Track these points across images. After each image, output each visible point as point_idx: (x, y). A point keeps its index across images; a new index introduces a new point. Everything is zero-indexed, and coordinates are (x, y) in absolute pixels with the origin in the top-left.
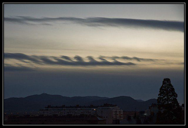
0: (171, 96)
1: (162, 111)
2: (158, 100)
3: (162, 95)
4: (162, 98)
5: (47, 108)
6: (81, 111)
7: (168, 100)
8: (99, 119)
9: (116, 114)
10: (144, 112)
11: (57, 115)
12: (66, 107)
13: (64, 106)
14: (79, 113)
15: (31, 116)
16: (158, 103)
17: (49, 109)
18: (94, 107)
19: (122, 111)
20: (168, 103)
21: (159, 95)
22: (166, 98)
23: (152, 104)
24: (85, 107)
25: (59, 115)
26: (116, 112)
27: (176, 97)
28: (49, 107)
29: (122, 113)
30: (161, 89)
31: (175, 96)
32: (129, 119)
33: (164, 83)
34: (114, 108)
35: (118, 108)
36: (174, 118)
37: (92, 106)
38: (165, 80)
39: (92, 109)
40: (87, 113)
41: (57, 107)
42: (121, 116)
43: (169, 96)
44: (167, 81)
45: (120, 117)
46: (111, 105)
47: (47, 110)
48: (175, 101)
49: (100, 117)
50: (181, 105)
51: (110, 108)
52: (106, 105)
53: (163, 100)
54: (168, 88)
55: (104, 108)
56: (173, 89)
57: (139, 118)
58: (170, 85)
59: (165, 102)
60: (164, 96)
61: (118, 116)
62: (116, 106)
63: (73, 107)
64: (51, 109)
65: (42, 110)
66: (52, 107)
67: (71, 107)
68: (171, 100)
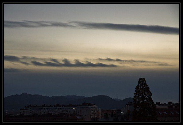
0: (146, 95)
1: (138, 109)
2: (134, 98)
3: (138, 94)
4: (138, 97)
5: (27, 107)
6: (61, 110)
7: (143, 98)
8: (78, 117)
9: (94, 113)
10: (120, 111)
11: (37, 114)
12: (46, 107)
13: (43, 106)
14: (58, 112)
15: (11, 115)
16: (134, 102)
17: (29, 108)
18: (73, 106)
19: (100, 109)
20: (143, 101)
21: (135, 94)
22: (141, 97)
23: (128, 102)
24: (64, 106)
25: (39, 114)
26: (94, 110)
27: (151, 96)
28: (29, 106)
29: (100, 112)
30: (137, 88)
31: (149, 95)
32: (106, 118)
33: (139, 82)
34: (92, 107)
35: (95, 107)
36: (149, 116)
37: (71, 106)
38: (140, 79)
39: (71, 108)
40: (66, 111)
41: (37, 106)
42: (99, 114)
43: (145, 94)
44: (142, 81)
45: (98, 115)
46: (90, 104)
47: (27, 109)
48: (150, 100)
49: (79, 115)
50: (155, 103)
51: (89, 106)
52: (84, 104)
53: (139, 99)
54: (144, 87)
55: (82, 106)
56: (148, 89)
57: (116, 116)
58: (145, 84)
59: (140, 100)
60: (140, 95)
61: (96, 114)
62: (94, 105)
63: (52, 106)
64: (31, 108)
65: (22, 110)
66: (33, 107)
67: (50, 106)
68: (146, 98)
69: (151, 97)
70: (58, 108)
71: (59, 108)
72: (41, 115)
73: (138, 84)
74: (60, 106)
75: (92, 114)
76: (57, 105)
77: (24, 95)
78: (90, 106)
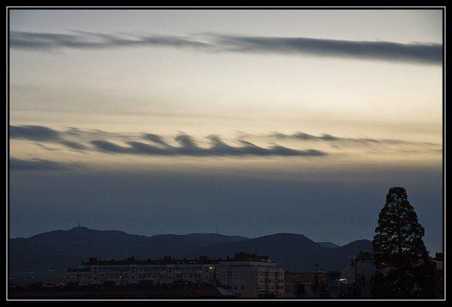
0: (409, 233)
1: (386, 272)
2: (373, 242)
3: (386, 231)
4: (386, 238)
5: (87, 264)
6: (176, 272)
7: (399, 242)
8: (223, 292)
9: (268, 281)
10: (338, 275)
11: (113, 282)
12: (138, 262)
13: (131, 260)
14: (171, 278)
15: (44, 285)
16: (376, 252)
17: (93, 266)
18: (210, 262)
19: (281, 271)
20: (400, 250)
21: (376, 231)
22: (395, 239)
23: (359, 252)
24: (186, 262)
25: (118, 284)
26: (267, 273)
27: (421, 236)
28: (92, 261)
29: (281, 277)
30: (382, 215)
31: (417, 233)
32: (300, 292)
33: (389, 199)
34: (262, 264)
35: (271, 264)
36: (415, 289)
37: (204, 260)
38: (392, 191)
39: (205, 266)
40: (191, 276)
41: (112, 262)
42: (281, 284)
43: (404, 231)
44: (397, 195)
45: (278, 287)
46: (255, 257)
47: (88, 270)
48: (419, 246)
49: (224, 287)
50: (432, 255)
51: (251, 263)
52: (240, 257)
53: (388, 243)
54: (402, 210)
55: (235, 263)
56: (412, 216)
57: (326, 289)
58: (406, 204)
59: (392, 247)
60: (391, 234)
61: (272, 284)
62: (266, 258)
63: (154, 262)
64: (97, 266)
65: (75, 270)
66: (101, 263)
67: (149, 262)
68: (408, 242)
69: (423, 238)
70: (168, 266)
71: (172, 266)
72: (125, 284)
73: (387, 205)
74: (174, 262)
75: (260, 284)
76: (167, 260)
77: (79, 231)
78: (256, 263)
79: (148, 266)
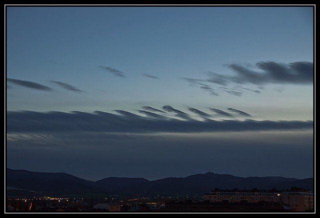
5: (214, 191)
6: (260, 196)
8: (286, 208)
9: (310, 202)
11: (227, 201)
12: (240, 191)
13: (236, 190)
14: (257, 199)
15: (193, 201)
17: (217, 192)
18: (279, 192)
24: (265, 191)
25: (229, 201)
28: (217, 190)
34: (306, 193)
37: (274, 191)
39: (275, 193)
40: (268, 199)
41: (227, 191)
46: (301, 190)
47: (215, 194)
49: (286, 205)
51: (300, 192)
52: (294, 189)
55: (292, 192)
62: (309, 190)
63: (248, 191)
64: (219, 192)
65: (208, 194)
66: (221, 191)
67: (245, 191)
70: (255, 193)
71: (258, 193)
72: (233, 202)
74: (258, 191)
75: (306, 204)
76: (255, 190)
77: (210, 175)
78: (302, 193)
79: (245, 193)
